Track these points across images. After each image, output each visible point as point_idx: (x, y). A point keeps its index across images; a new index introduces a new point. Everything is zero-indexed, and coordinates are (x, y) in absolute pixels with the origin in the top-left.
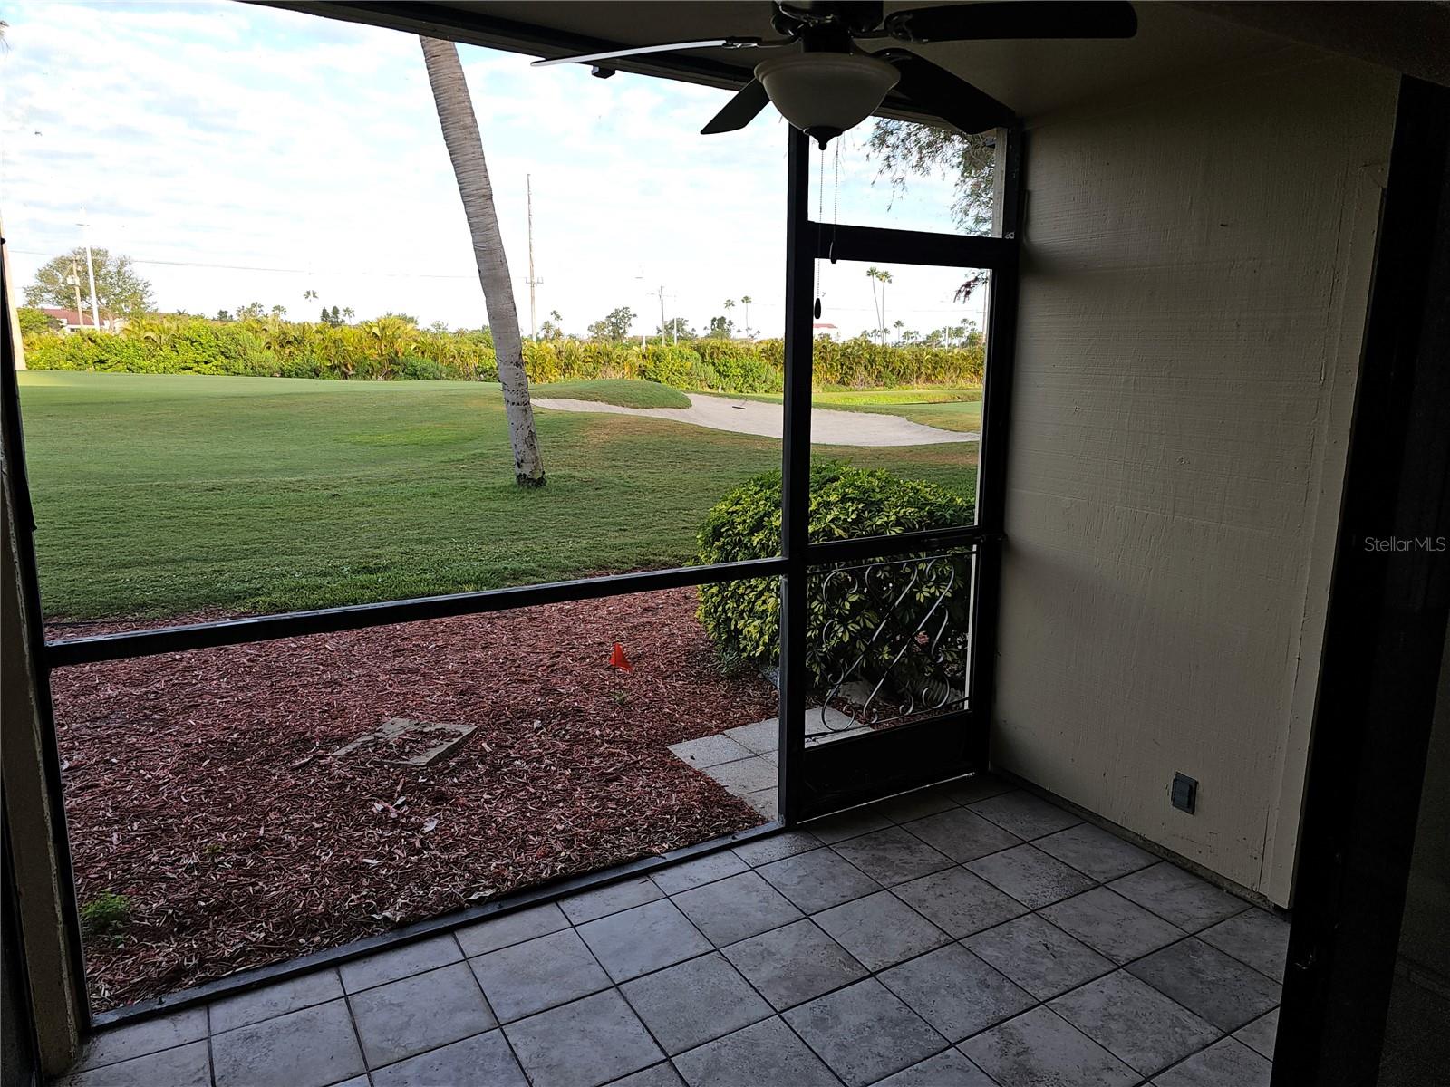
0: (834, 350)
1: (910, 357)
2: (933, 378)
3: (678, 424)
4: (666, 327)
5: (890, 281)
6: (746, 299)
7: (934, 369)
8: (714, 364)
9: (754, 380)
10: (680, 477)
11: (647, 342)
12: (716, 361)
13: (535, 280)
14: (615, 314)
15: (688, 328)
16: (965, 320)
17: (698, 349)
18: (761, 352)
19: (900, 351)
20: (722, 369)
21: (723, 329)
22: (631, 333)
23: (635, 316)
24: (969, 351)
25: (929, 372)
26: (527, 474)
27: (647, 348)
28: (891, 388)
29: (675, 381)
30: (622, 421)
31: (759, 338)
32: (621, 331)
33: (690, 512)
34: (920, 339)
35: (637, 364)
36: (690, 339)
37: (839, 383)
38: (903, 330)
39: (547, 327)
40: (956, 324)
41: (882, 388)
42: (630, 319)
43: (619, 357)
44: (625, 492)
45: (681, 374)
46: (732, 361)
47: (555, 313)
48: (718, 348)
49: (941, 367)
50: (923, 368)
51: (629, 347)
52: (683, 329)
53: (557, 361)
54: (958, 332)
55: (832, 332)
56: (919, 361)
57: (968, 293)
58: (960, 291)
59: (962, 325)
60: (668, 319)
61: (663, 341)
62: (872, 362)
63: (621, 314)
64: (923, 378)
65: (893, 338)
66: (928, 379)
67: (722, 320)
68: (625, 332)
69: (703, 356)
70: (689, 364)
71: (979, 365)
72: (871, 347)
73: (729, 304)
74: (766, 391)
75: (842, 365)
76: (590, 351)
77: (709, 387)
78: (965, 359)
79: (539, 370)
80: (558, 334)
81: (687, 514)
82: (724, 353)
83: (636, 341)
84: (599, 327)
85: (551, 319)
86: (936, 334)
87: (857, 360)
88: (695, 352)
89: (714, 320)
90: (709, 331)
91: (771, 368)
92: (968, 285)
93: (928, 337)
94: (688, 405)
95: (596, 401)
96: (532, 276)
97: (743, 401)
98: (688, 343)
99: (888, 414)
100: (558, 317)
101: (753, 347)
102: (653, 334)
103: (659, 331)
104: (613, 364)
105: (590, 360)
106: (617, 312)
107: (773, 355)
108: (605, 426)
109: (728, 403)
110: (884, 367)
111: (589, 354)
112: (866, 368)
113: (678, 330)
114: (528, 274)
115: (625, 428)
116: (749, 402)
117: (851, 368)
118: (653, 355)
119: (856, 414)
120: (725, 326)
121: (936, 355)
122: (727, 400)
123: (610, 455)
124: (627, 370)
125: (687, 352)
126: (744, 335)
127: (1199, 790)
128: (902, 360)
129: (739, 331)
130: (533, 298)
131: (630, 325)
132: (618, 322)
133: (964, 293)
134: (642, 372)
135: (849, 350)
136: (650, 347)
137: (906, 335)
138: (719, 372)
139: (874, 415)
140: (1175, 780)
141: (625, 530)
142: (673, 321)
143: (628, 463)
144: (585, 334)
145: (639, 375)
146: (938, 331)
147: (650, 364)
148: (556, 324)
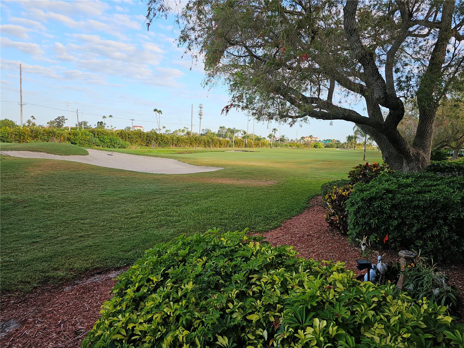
0: (144, 134)
1: (170, 138)
2: (177, 145)
3: (81, 164)
4: (79, 124)
5: (162, 113)
6: (111, 116)
7: (178, 142)
8: (98, 137)
9: (114, 144)
10: (80, 194)
11: (71, 129)
12: (99, 136)
13: (23, 104)
14: (59, 118)
15: (88, 125)
16: (185, 127)
17: (92, 132)
18: (117, 134)
19: (166, 136)
20: (102, 139)
21: (102, 126)
22: (65, 125)
23: (67, 119)
24: (188, 137)
25: (176, 143)
27: (71, 131)
29: (82, 143)
30: (51, 163)
31: (116, 129)
32: (61, 124)
33: (85, 221)
34: (171, 133)
35: (67, 137)
36: (89, 128)
37: (146, 145)
38: (165, 129)
39: (29, 122)
40: (182, 129)
41: (161, 148)
42: (64, 120)
43: (59, 134)
44: (43, 208)
45: (85, 141)
46: (106, 137)
47: (33, 117)
48: (100, 132)
49: (180, 142)
50: (174, 142)
51: (63, 130)
52: (86, 125)
53: (31, 134)
54: (183, 131)
55: (142, 129)
56: (173, 140)
57: (228, 111)
58: (223, 110)
59: (184, 129)
60: (80, 121)
61: (78, 129)
62: (157, 139)
63: (61, 118)
64: (174, 145)
65: (163, 131)
67: (101, 123)
68: (62, 125)
69: (94, 135)
70: (89, 137)
71: (192, 141)
72: (157, 134)
73: (104, 117)
74: (119, 148)
75: (147, 140)
76: (47, 131)
77: (97, 146)
78: (187, 139)
80: (34, 124)
81: (83, 224)
82: (103, 134)
83: (67, 128)
84: (52, 123)
85: (31, 119)
86: (176, 131)
87: (152, 138)
88: (91, 133)
89: (98, 123)
90: (96, 126)
91: (121, 140)
92: (227, 107)
93: (174, 132)
94: (87, 154)
95: (41, 152)
96: (21, 102)
97: (112, 152)
98: (88, 130)
99: (170, 158)
100: (34, 118)
101: (114, 132)
102: (74, 126)
103: (77, 125)
104: (56, 136)
105: (46, 134)
106: (59, 117)
107: (121, 135)
108: (40, 166)
109: (106, 153)
110: (161, 141)
112: (155, 141)
113: (84, 125)
114: (20, 101)
115: (51, 167)
116: (114, 153)
117: (150, 141)
118: (74, 133)
119: (158, 158)
120: (103, 125)
121: (178, 138)
122: (105, 152)
123: (40, 182)
124: (62, 138)
125: (88, 133)
126: (110, 128)
128: (167, 139)
129: (108, 127)
130: (21, 110)
131: (65, 123)
132: (60, 121)
133: (226, 111)
134: (69, 140)
135: (149, 135)
136: (72, 130)
137: (167, 131)
138: (101, 140)
139: (165, 158)
141: (37, 242)
142: (82, 122)
143: (50, 187)
144: (46, 125)
145: (67, 141)
146: (177, 130)
147: (72, 137)
148: (33, 121)
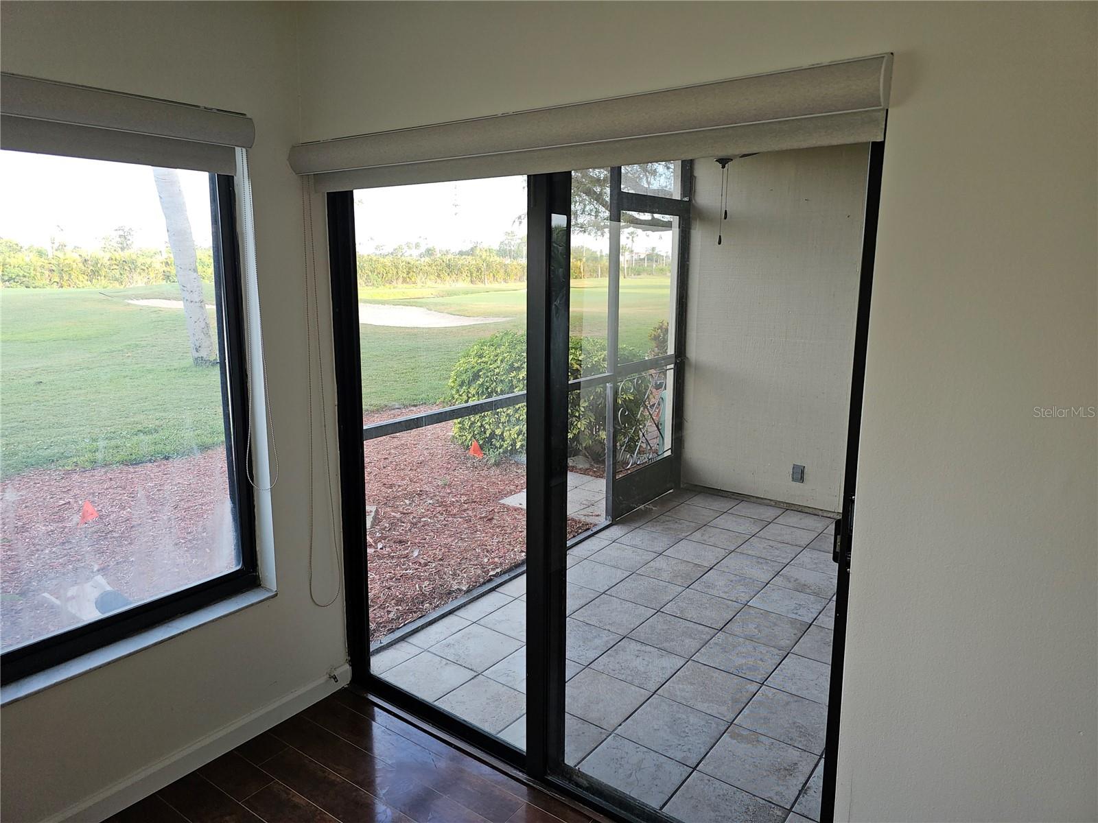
1: (390, 264)
2: (408, 280)
25: (405, 275)
26: (205, 356)
28: (378, 287)
41: (371, 288)
49: (413, 272)
50: (400, 272)
56: (397, 268)
66: (404, 281)
71: (440, 270)
76: (116, 260)
79: (66, 277)
104: (138, 270)
105: (116, 267)
111: (115, 262)
127: (806, 470)
132: (125, 235)
134: (167, 277)
139: (401, 307)
140: (794, 468)
146: (399, 245)
